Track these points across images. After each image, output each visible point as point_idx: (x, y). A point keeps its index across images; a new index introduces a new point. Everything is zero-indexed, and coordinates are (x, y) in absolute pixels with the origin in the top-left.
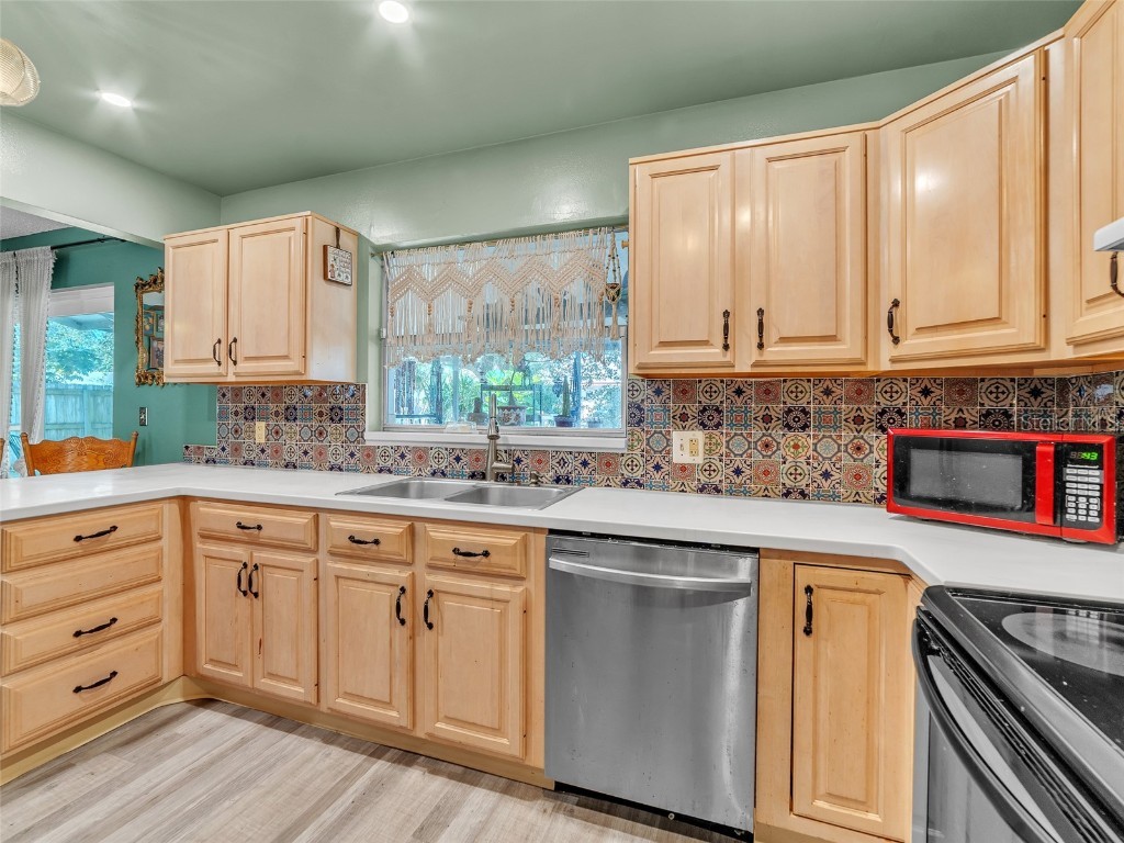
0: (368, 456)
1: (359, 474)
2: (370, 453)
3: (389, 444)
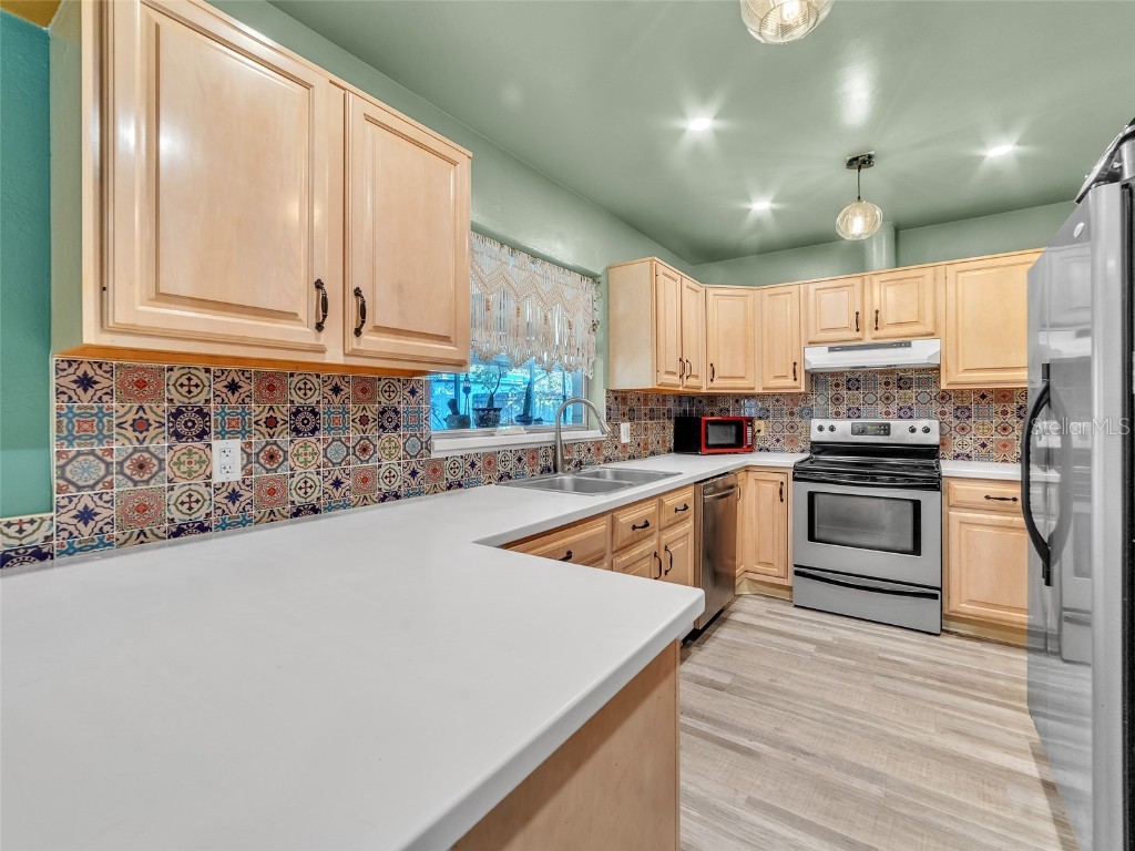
0: (435, 471)
1: (424, 497)
2: (436, 468)
3: (459, 454)
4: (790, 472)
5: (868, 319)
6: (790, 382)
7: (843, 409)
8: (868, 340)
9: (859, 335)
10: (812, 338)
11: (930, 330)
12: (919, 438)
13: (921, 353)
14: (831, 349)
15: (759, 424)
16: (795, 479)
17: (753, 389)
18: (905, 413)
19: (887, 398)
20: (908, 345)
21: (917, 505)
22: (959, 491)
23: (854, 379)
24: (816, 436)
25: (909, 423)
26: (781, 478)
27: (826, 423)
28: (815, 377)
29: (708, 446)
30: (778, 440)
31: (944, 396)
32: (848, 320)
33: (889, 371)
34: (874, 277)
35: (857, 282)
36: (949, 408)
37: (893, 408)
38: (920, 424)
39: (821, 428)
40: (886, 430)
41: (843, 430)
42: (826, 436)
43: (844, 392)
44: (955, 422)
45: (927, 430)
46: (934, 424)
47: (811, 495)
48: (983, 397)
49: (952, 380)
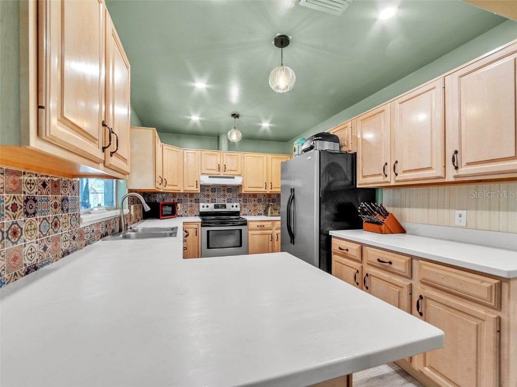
4: (200, 224)
5: (222, 167)
6: (194, 189)
7: (210, 199)
8: (222, 175)
9: (219, 173)
10: (203, 172)
11: (240, 174)
12: (234, 209)
13: (237, 181)
14: (210, 177)
15: (179, 205)
16: (202, 226)
17: (180, 191)
18: (229, 201)
19: (224, 196)
20: (233, 178)
21: (241, 230)
22: (251, 225)
23: (214, 189)
24: (202, 210)
25: (231, 204)
26: (196, 226)
27: (205, 205)
28: (203, 187)
29: (163, 216)
30: (186, 212)
31: (240, 195)
32: (215, 167)
33: (224, 186)
34: (224, 153)
35: (219, 154)
36: (242, 199)
37: (226, 199)
38: (235, 204)
39: (203, 207)
40: (225, 206)
41: (211, 207)
42: (205, 210)
43: (210, 193)
44: (243, 203)
45: (236, 206)
46: (238, 204)
47: (208, 232)
48: (250, 196)
49: (245, 190)
